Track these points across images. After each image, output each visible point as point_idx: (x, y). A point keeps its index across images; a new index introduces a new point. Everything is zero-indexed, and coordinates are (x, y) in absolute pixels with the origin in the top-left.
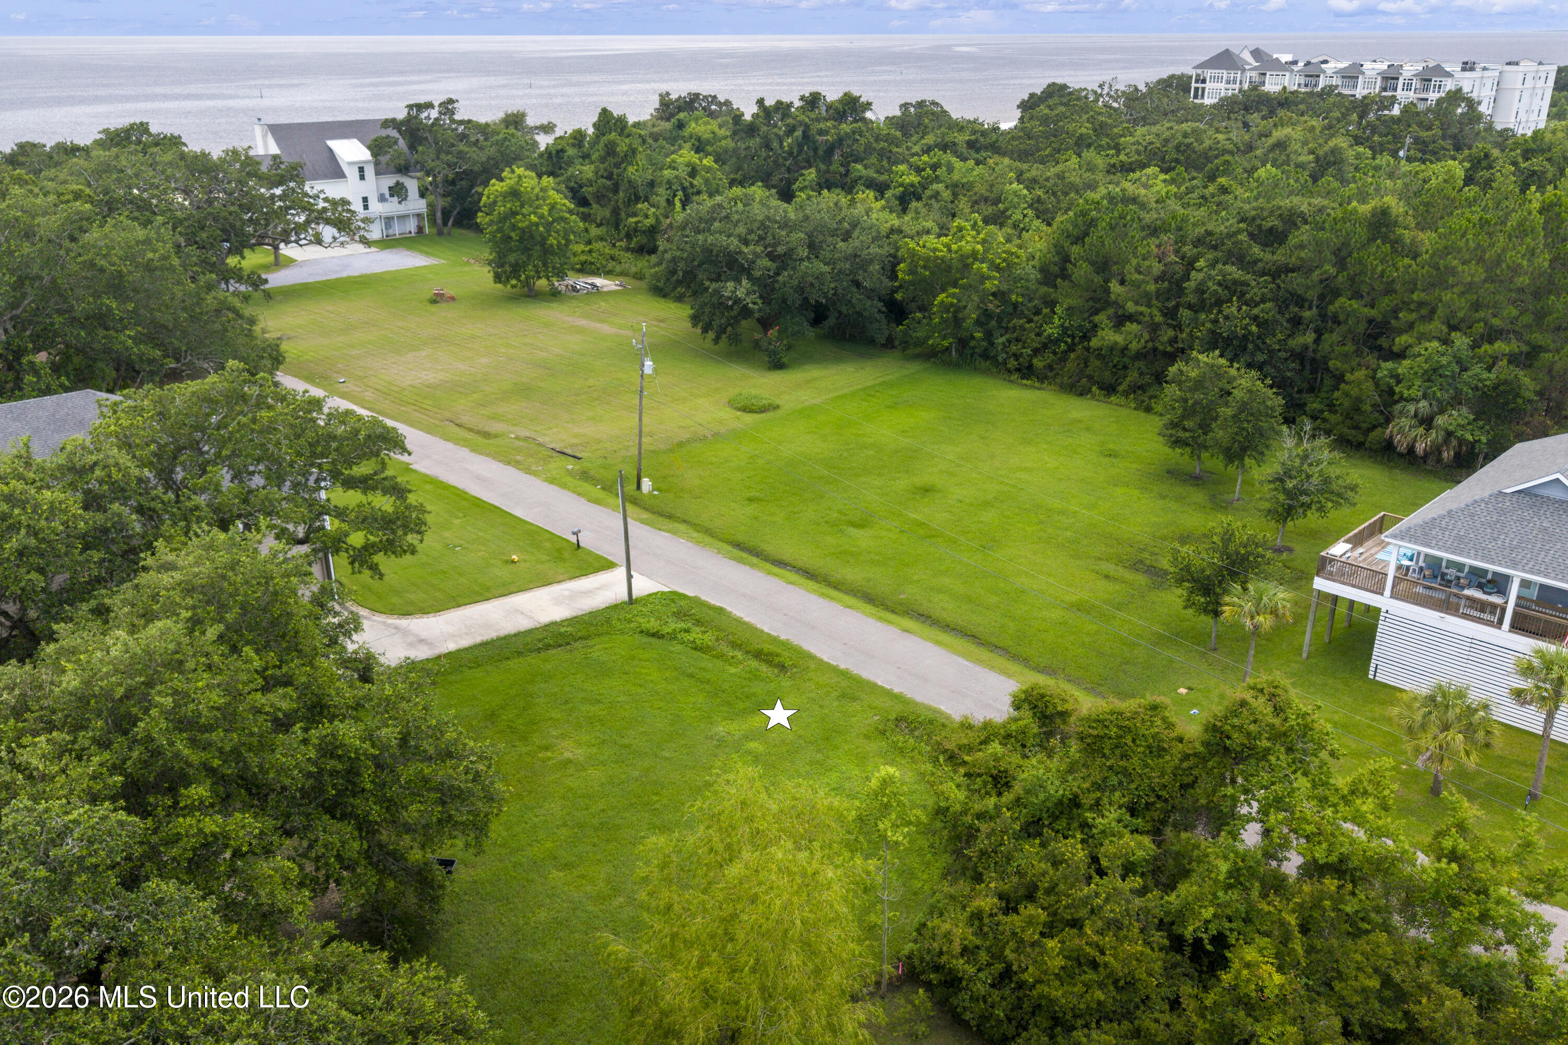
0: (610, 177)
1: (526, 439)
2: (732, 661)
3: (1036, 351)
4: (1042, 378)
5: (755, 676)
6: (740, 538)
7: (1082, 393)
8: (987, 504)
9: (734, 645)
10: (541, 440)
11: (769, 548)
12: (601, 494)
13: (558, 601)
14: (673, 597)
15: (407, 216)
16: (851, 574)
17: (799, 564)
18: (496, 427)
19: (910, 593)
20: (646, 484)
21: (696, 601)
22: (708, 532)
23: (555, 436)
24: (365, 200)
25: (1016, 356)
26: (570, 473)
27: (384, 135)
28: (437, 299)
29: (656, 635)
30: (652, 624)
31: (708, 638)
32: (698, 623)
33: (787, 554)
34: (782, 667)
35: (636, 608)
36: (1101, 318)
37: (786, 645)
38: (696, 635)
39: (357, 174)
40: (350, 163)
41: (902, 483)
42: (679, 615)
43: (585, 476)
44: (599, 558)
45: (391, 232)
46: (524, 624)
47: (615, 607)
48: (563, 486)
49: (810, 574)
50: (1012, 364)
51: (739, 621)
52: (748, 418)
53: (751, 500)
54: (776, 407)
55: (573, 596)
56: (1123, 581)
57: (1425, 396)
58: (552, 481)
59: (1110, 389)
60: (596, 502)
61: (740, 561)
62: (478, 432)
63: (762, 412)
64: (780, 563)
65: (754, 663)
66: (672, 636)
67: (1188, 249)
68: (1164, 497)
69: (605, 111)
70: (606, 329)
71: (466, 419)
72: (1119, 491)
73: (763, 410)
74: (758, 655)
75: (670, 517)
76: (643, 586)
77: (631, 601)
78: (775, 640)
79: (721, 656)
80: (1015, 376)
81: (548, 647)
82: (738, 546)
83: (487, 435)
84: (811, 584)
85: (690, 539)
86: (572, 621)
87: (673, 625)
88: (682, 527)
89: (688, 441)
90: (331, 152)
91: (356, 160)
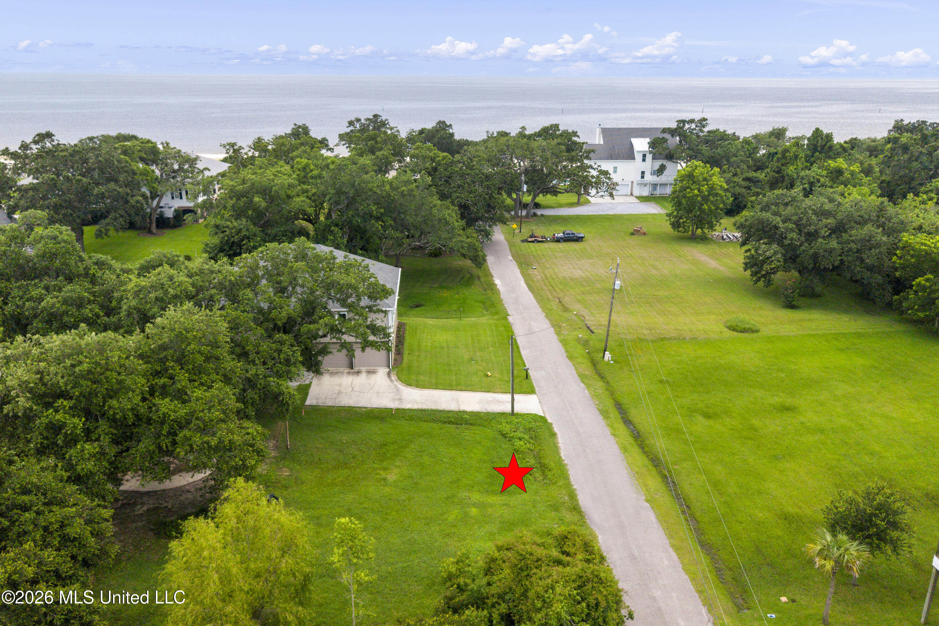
0: (778, 172)
1: (580, 316)
9: (537, 456)
10: (587, 318)
14: (538, 419)
15: (667, 184)
16: (662, 442)
17: (639, 427)
18: (574, 306)
20: (607, 355)
21: (549, 426)
22: (611, 393)
24: (643, 173)
26: (579, 339)
27: (661, 137)
28: (636, 233)
29: (504, 435)
30: (508, 430)
31: (526, 447)
32: (535, 437)
33: (639, 419)
34: (545, 478)
35: (512, 418)
37: (562, 467)
38: (522, 443)
39: (641, 158)
40: (638, 152)
41: (778, 400)
42: (530, 429)
43: (585, 343)
44: (531, 387)
45: (655, 192)
46: (451, 407)
47: (502, 414)
48: (565, 345)
49: (637, 435)
51: (554, 444)
53: (661, 382)
54: (757, 331)
55: (491, 402)
58: (563, 341)
61: (604, 413)
62: (565, 307)
63: (741, 332)
64: (628, 422)
66: (509, 440)
69: (817, 129)
70: (713, 264)
73: (743, 331)
74: (543, 466)
75: (603, 377)
76: (533, 408)
77: (513, 413)
81: (449, 423)
82: (619, 406)
83: (567, 309)
84: (628, 439)
85: (593, 392)
86: (475, 414)
87: (518, 434)
88: (598, 384)
90: (631, 144)
91: (642, 149)
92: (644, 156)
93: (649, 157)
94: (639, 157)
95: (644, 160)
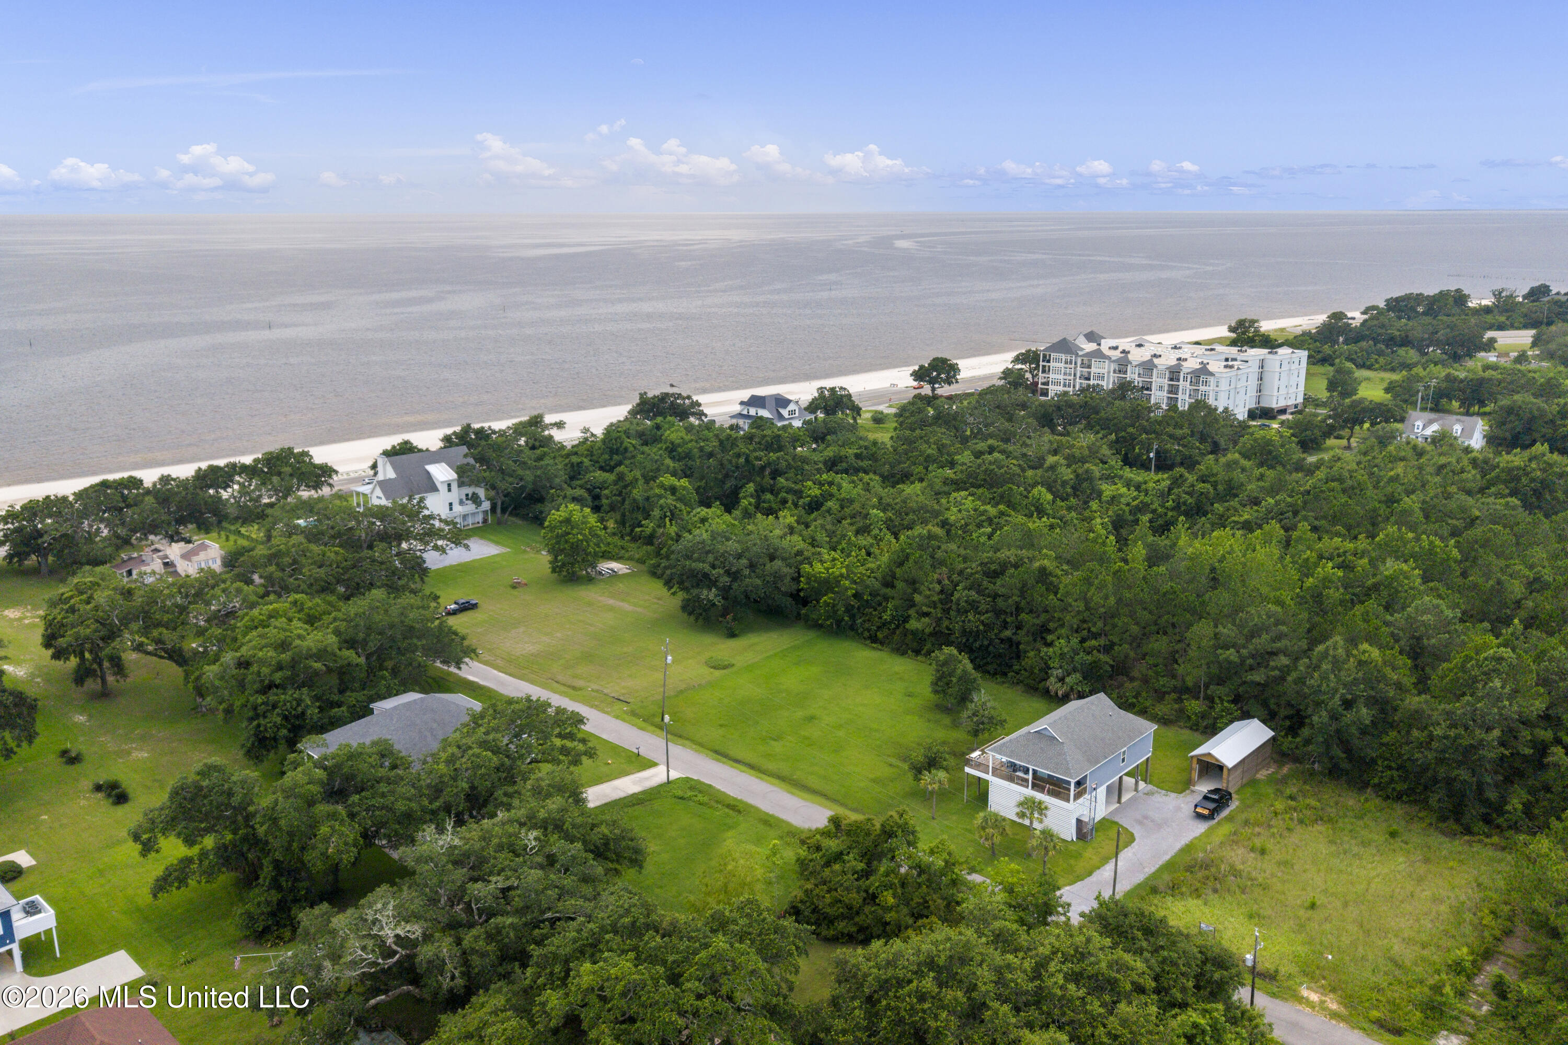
1: (597, 691)
2: (716, 809)
3: (879, 628)
4: (882, 643)
5: (727, 816)
6: (717, 748)
7: (903, 653)
8: (840, 726)
9: (717, 802)
10: (605, 691)
11: (732, 753)
12: (643, 724)
13: (634, 783)
14: (688, 780)
15: (478, 513)
16: (771, 766)
17: (747, 761)
18: (580, 683)
19: (798, 775)
20: (667, 718)
21: (698, 782)
22: (702, 745)
23: (613, 688)
24: (451, 504)
25: (869, 630)
26: (625, 712)
28: (515, 586)
29: (682, 798)
30: (680, 793)
31: (706, 799)
32: (700, 792)
33: (740, 755)
34: (739, 812)
35: (671, 786)
36: (912, 612)
37: (741, 801)
38: (700, 797)
39: (446, 488)
40: (441, 481)
41: (800, 714)
42: (692, 788)
43: (634, 714)
44: (650, 761)
45: (466, 523)
46: (622, 794)
47: (661, 785)
48: (624, 720)
49: (751, 767)
50: (866, 634)
51: (718, 791)
52: (717, 673)
53: (721, 726)
55: (641, 780)
56: (897, 767)
57: (1061, 667)
58: (617, 717)
59: (917, 652)
60: (642, 729)
61: (718, 760)
62: (569, 686)
63: (724, 669)
64: (737, 761)
65: (727, 810)
66: (689, 799)
67: (955, 577)
68: (929, 721)
70: (627, 607)
71: (560, 678)
72: (909, 717)
73: (725, 667)
74: (728, 806)
75: (680, 736)
76: (674, 775)
77: (669, 782)
78: (735, 799)
79: (711, 807)
80: (868, 642)
81: (634, 805)
82: (716, 752)
83: (574, 688)
84: (752, 772)
85: (692, 749)
86: (644, 792)
87: (690, 793)
88: (687, 742)
89: (686, 690)
90: (428, 473)
91: (446, 479)
92: (449, 485)
93: (454, 486)
94: (443, 488)
95: (449, 490)
